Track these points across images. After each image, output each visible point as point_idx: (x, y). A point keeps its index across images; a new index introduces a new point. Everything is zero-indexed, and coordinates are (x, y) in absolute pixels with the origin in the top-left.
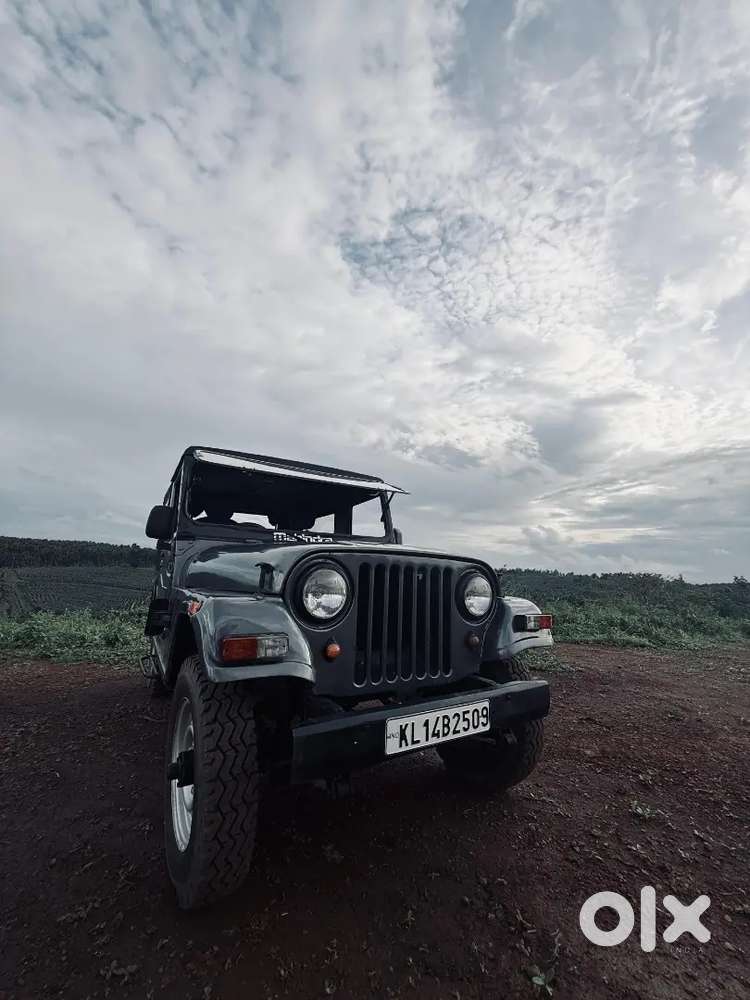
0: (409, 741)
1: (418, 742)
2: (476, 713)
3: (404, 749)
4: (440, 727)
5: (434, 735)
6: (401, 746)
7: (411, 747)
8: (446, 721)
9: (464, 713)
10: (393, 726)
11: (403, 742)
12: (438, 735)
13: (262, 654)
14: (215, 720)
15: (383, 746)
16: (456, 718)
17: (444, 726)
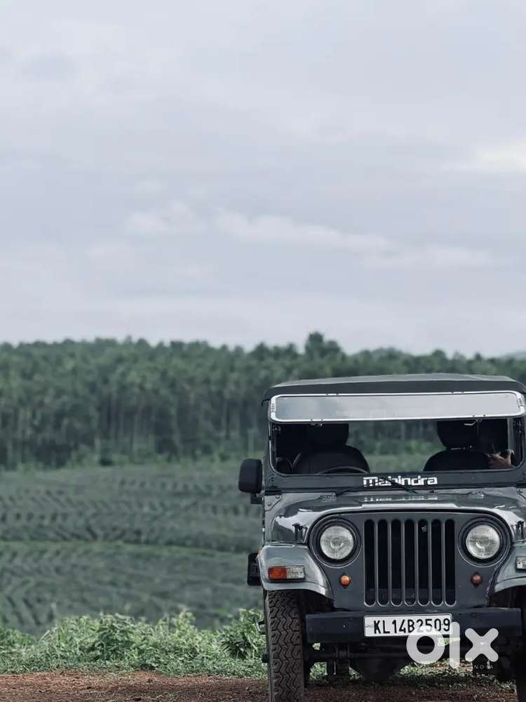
0: (382, 631)
1: (389, 632)
2: (438, 622)
3: (378, 635)
4: (405, 625)
5: (401, 630)
6: (375, 632)
7: (383, 635)
8: (411, 623)
9: (427, 620)
10: (369, 621)
11: (377, 631)
12: (404, 630)
13: (289, 577)
14: (276, 616)
15: (363, 631)
16: (420, 622)
17: (409, 626)
